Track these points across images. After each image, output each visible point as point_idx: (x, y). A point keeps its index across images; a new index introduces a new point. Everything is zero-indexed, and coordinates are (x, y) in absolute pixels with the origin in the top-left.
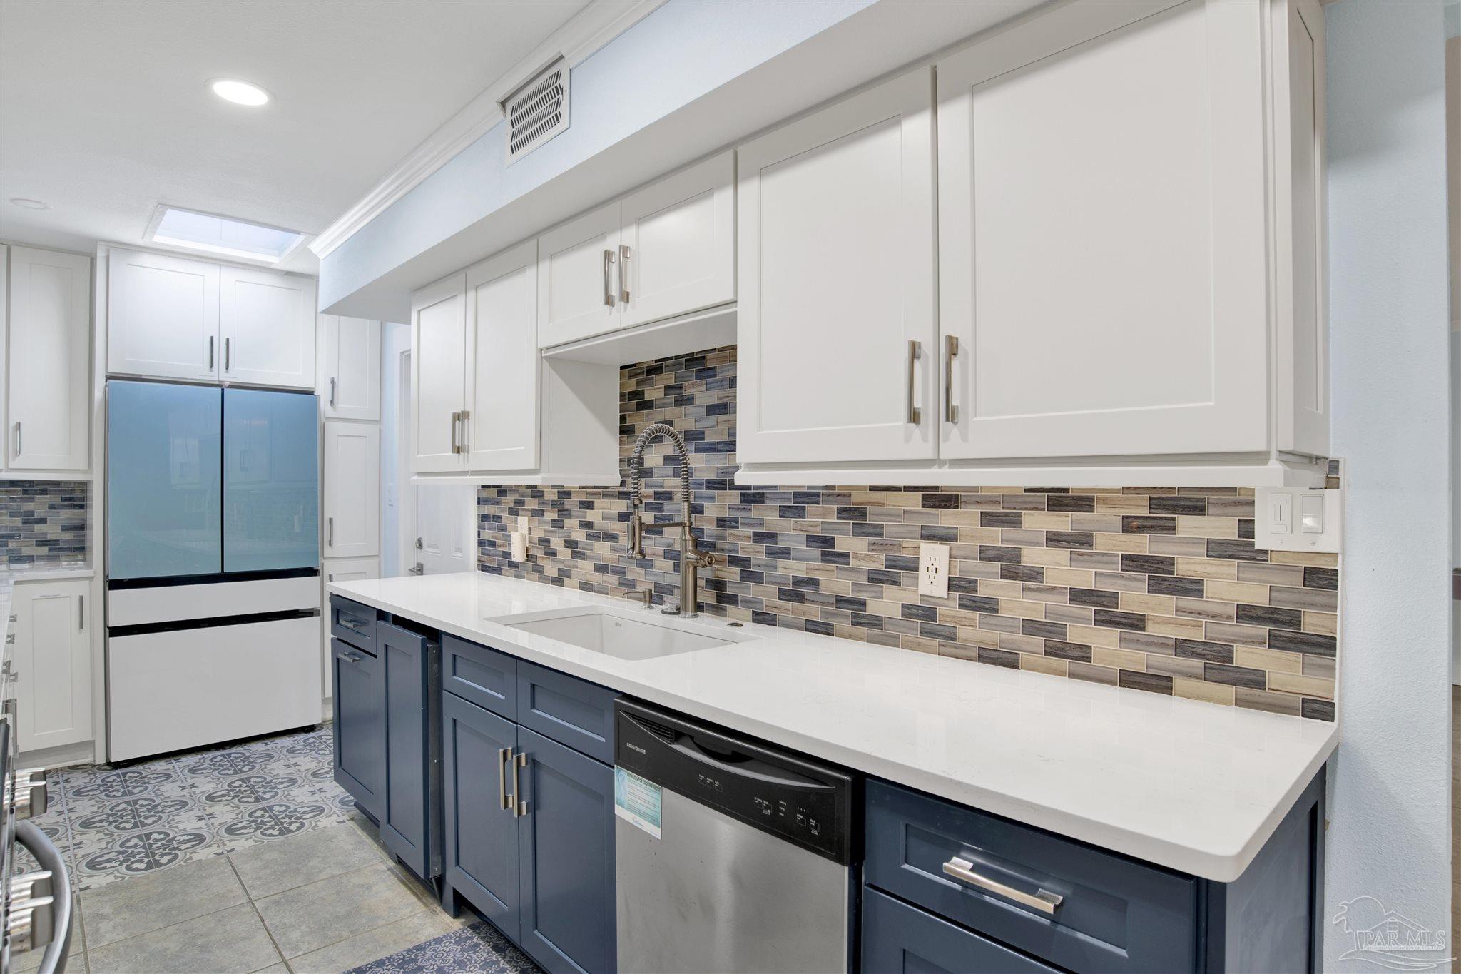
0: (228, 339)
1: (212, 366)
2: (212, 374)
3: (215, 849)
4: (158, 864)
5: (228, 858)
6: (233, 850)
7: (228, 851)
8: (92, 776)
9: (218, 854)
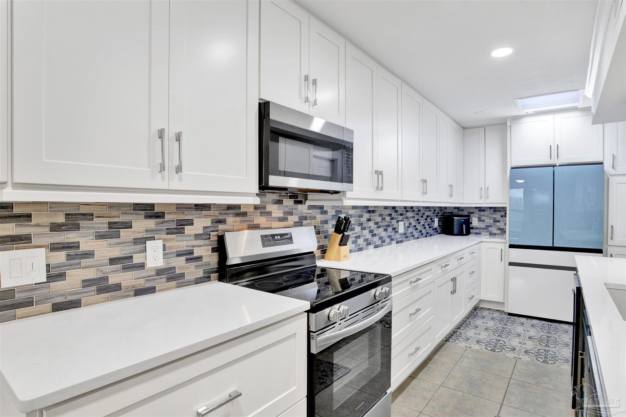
0: (558, 145)
1: (551, 158)
2: (551, 161)
3: (515, 355)
4: (494, 351)
5: (517, 360)
6: (520, 359)
7: (519, 358)
8: (501, 315)
9: (515, 357)
